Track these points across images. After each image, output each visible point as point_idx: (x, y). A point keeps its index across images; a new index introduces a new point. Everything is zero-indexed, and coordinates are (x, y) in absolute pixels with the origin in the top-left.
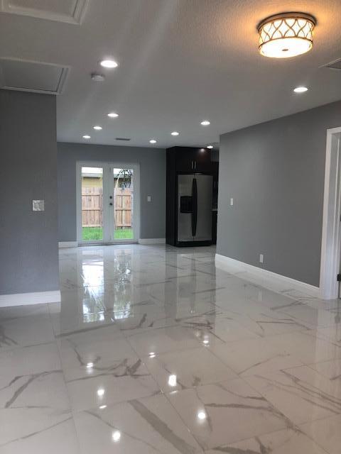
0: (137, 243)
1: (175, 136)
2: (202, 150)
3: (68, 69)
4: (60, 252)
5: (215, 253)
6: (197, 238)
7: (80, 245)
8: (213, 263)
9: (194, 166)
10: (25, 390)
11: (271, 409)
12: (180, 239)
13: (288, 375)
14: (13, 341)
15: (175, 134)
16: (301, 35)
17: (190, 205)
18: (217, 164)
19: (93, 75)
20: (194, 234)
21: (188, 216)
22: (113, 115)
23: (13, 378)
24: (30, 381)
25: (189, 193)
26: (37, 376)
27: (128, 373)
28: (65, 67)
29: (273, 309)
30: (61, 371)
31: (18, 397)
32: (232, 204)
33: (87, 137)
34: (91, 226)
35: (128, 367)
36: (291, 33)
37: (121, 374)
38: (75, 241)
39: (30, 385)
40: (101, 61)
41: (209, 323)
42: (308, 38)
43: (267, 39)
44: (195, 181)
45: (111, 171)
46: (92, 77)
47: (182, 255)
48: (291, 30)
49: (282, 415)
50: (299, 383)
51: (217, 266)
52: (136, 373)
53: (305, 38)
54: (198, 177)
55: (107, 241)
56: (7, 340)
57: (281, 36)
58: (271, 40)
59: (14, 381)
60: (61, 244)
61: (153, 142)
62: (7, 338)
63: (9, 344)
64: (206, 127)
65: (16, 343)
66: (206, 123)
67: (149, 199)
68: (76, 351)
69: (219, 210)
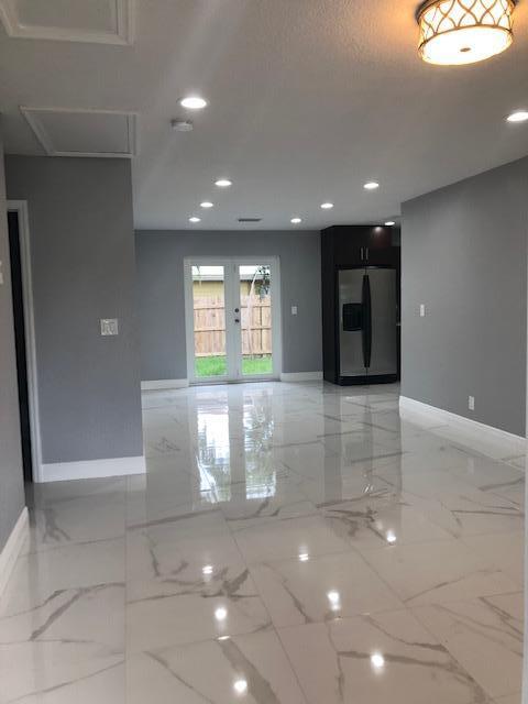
0: (278, 380)
1: (328, 210)
2: (378, 229)
3: (135, 117)
4: (144, 398)
5: (399, 394)
6: (373, 371)
7: (192, 384)
8: (397, 412)
9: (365, 254)
10: (64, 613)
11: (452, 667)
12: (343, 373)
13: (492, 607)
14: (65, 534)
15: (327, 206)
16: (488, 20)
17: (359, 317)
18: (399, 249)
19: (174, 122)
20: (367, 364)
21: (357, 336)
22: (223, 183)
23: (53, 593)
24: (76, 598)
25: (357, 298)
26: (87, 590)
27: (225, 592)
28: (131, 114)
29: (483, 489)
30: (123, 585)
31: (54, 624)
32: (422, 314)
33: (194, 220)
34: (215, 354)
35: (226, 582)
36: (469, 20)
37: (212, 594)
38: (185, 377)
39: (73, 606)
40: (180, 99)
41: (370, 512)
42: (501, 24)
43: (431, 34)
44: (366, 279)
45: (236, 270)
46: (173, 125)
47: (348, 398)
48: (469, 15)
49: (471, 679)
50: (510, 622)
51: (402, 415)
52: (238, 592)
53: (495, 26)
54: (373, 272)
55: (231, 378)
56: (56, 533)
57: (453, 27)
58: (436, 34)
59: (52, 597)
60: (145, 385)
61: (296, 221)
62: (57, 529)
63: (57, 538)
64: (373, 192)
65: (68, 538)
66: (371, 186)
67: (294, 310)
68: (151, 552)
69: (403, 324)
